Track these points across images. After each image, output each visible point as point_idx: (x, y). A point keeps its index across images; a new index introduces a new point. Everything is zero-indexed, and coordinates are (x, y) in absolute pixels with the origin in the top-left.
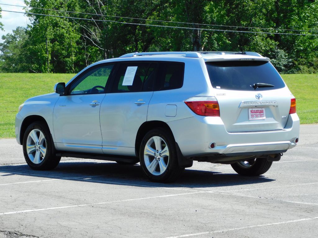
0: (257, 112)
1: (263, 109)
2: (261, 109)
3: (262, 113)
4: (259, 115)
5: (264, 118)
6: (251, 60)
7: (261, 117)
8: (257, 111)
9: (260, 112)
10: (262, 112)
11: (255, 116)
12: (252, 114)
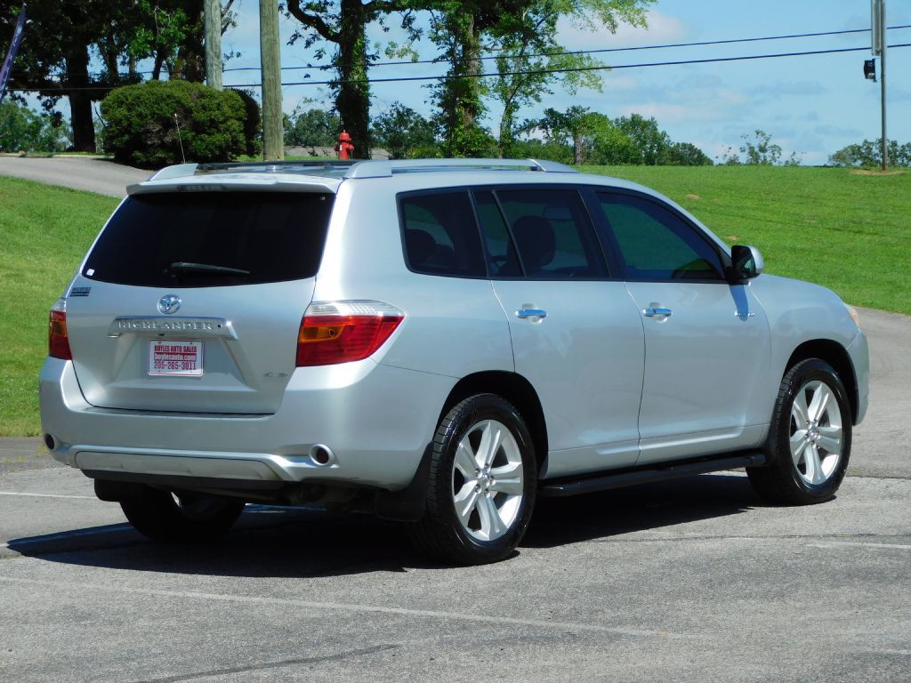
0: (174, 351)
1: (195, 344)
2: (187, 344)
3: (189, 358)
4: (180, 363)
5: (198, 372)
6: (219, 189)
7: (186, 367)
8: (174, 348)
9: (184, 354)
10: (190, 352)
11: (166, 363)
12: (159, 357)
